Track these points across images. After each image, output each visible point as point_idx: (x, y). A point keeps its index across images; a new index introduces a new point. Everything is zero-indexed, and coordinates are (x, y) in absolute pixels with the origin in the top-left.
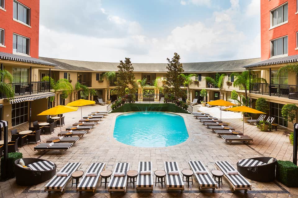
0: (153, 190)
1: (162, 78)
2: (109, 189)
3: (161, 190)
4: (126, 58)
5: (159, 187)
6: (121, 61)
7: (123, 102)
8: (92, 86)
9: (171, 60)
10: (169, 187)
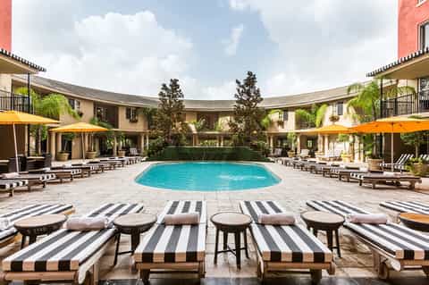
0: (206, 276)
1: (229, 118)
2: (7, 272)
3: (234, 276)
4: (171, 80)
5: (228, 265)
6: (164, 85)
7: (166, 144)
8: (120, 126)
9: (242, 83)
10: (272, 261)
